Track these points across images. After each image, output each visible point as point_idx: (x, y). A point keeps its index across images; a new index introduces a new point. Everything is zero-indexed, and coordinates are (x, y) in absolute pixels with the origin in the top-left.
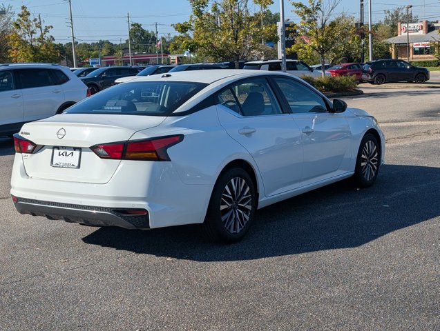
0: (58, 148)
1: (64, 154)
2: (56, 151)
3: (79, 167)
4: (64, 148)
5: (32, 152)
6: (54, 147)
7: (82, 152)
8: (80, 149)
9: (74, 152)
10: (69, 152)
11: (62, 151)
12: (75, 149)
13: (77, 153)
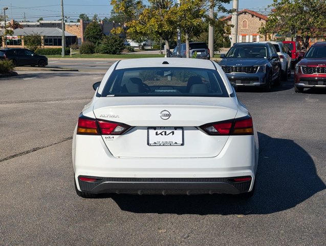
0: (155, 128)
1: (163, 133)
2: (152, 132)
3: (182, 144)
4: (161, 128)
5: (121, 133)
6: (149, 128)
7: (185, 131)
8: (182, 128)
9: (175, 131)
10: (168, 132)
11: (159, 131)
12: (176, 128)
13: (179, 132)
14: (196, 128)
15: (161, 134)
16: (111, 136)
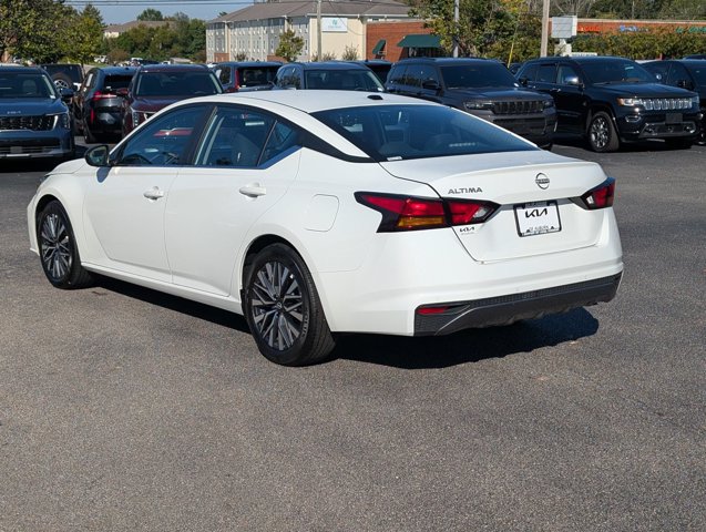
0: (523, 206)
1: (535, 213)
2: (521, 212)
3: (560, 229)
4: (531, 204)
6: (515, 207)
7: (559, 207)
8: (554, 202)
9: (548, 208)
10: (541, 209)
11: (530, 210)
12: (549, 203)
13: (552, 209)
14: (571, 200)
15: (532, 214)
16: (469, 226)
